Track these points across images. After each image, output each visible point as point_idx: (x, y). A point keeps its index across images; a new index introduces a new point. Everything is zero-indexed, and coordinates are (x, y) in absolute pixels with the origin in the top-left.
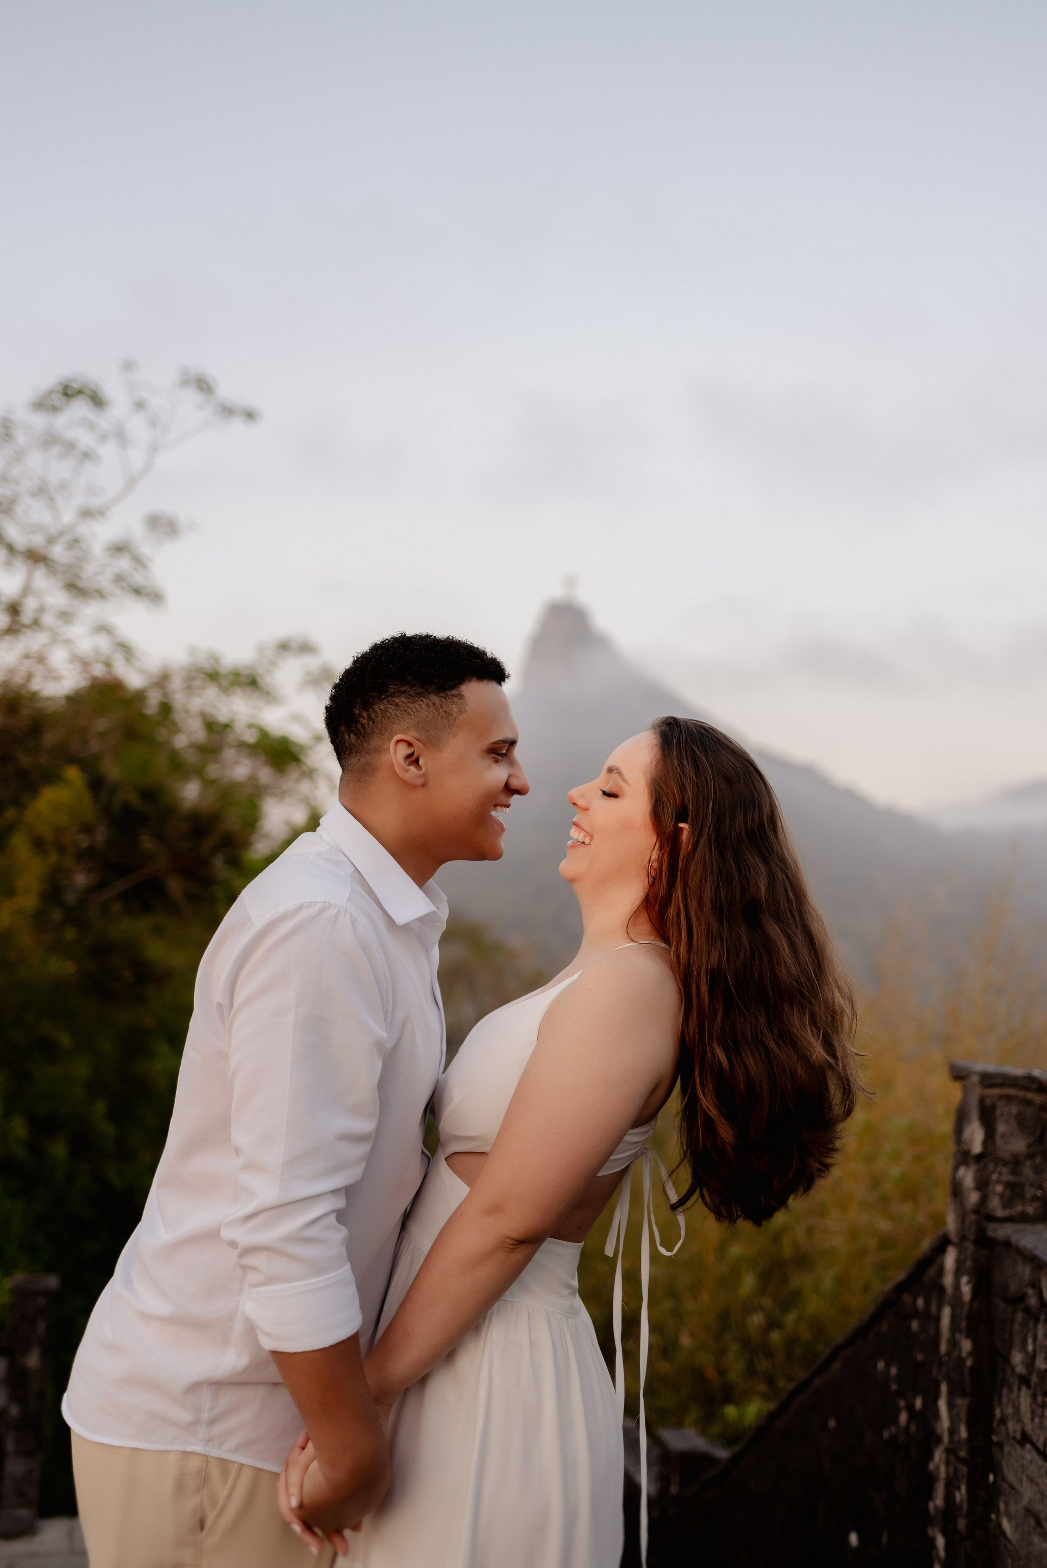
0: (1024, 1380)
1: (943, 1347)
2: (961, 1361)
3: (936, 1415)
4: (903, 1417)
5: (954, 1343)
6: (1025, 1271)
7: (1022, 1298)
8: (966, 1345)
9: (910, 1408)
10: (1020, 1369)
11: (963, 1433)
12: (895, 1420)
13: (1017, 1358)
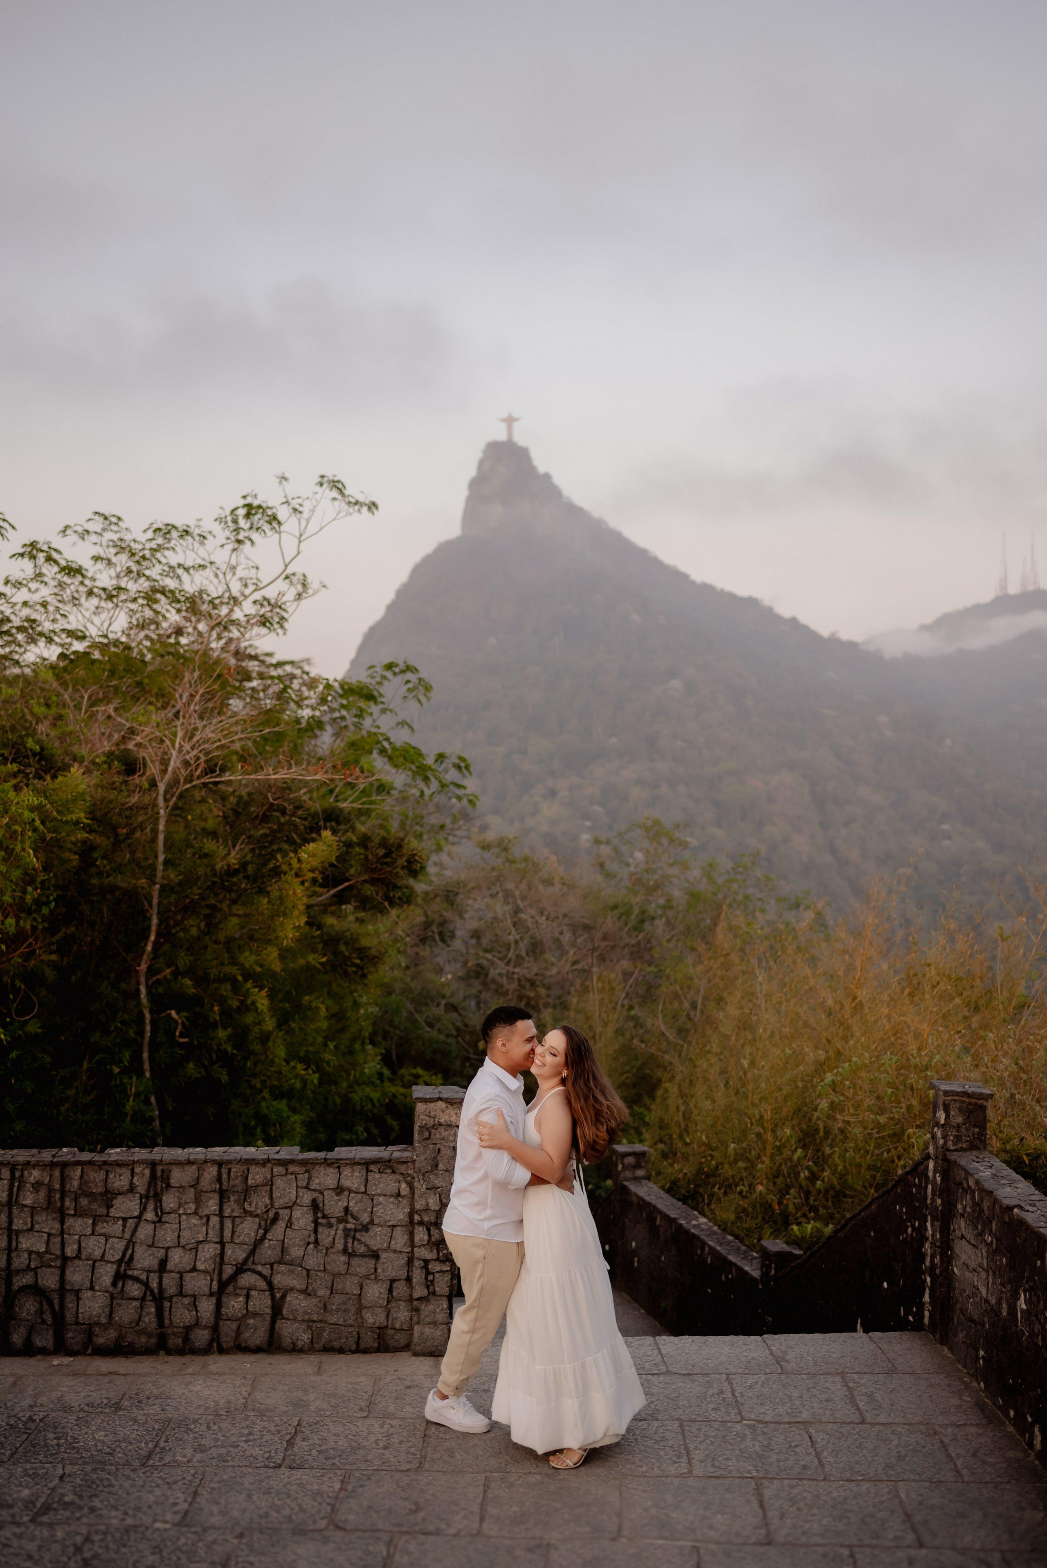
0: (962, 1215)
1: (929, 1202)
2: (937, 1208)
3: (926, 1229)
4: (910, 1230)
5: (933, 1200)
6: (963, 1174)
7: (961, 1184)
8: (939, 1201)
9: (913, 1226)
10: (961, 1211)
11: (938, 1236)
12: (906, 1232)
13: (959, 1206)
